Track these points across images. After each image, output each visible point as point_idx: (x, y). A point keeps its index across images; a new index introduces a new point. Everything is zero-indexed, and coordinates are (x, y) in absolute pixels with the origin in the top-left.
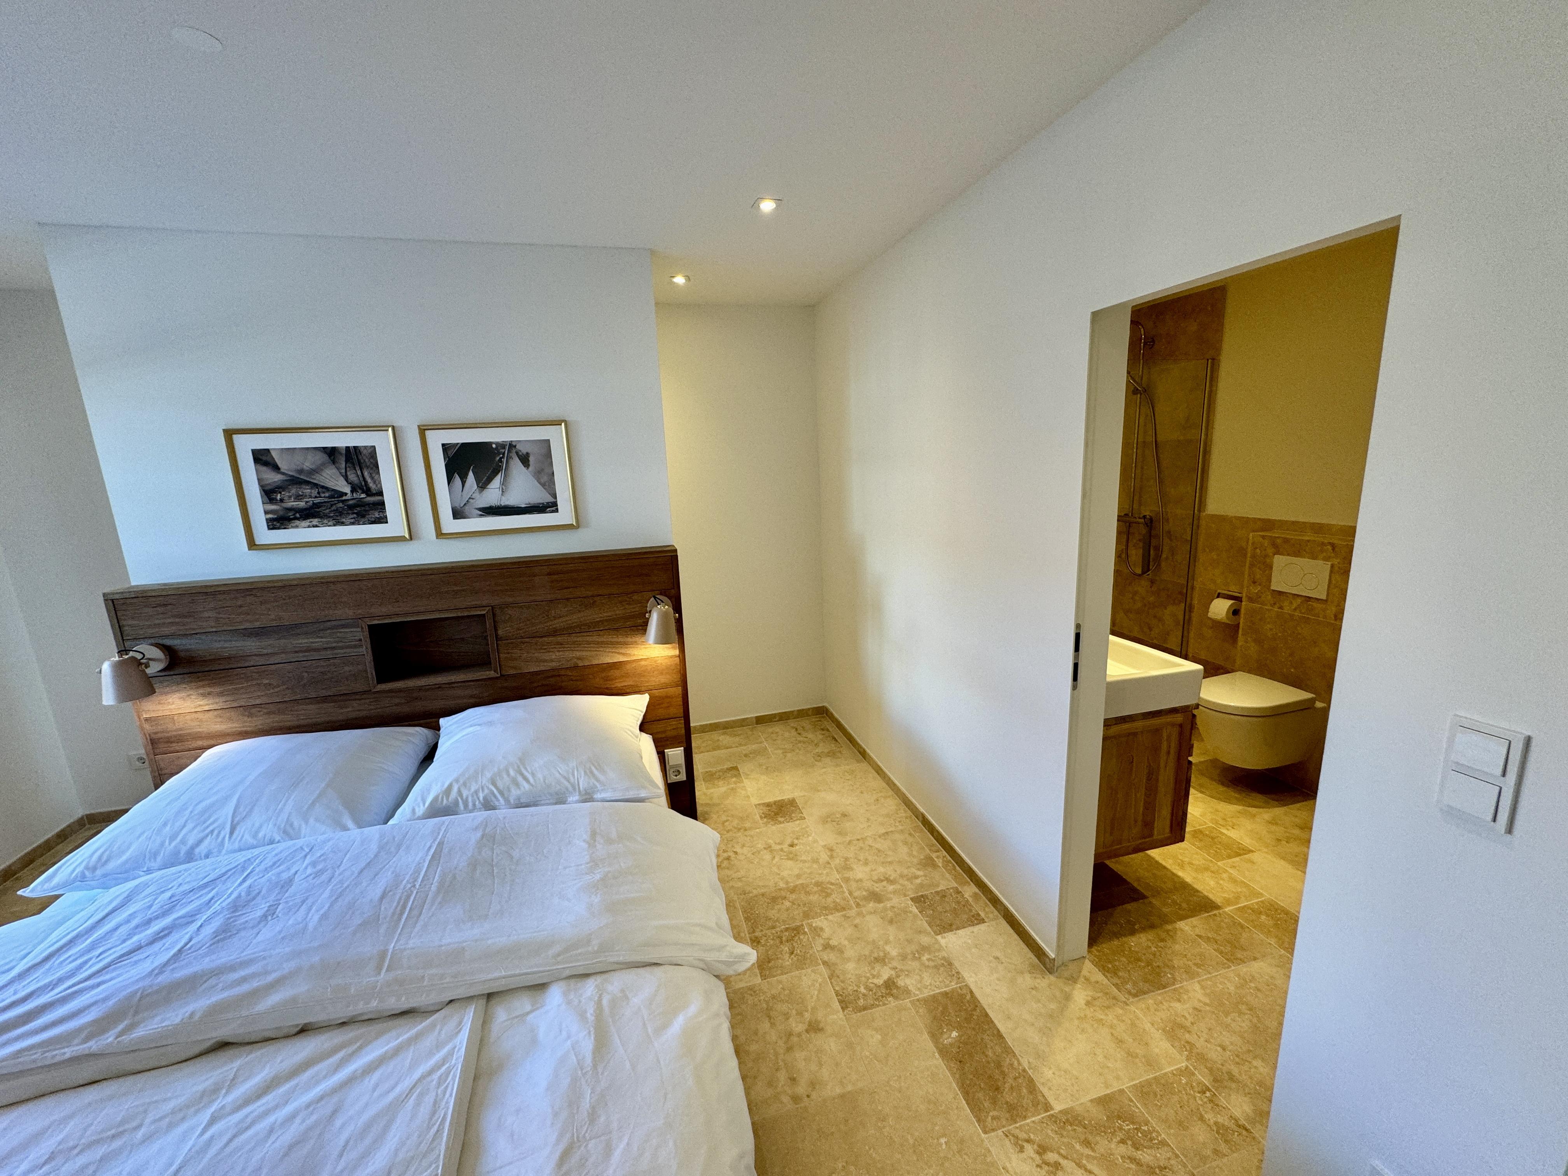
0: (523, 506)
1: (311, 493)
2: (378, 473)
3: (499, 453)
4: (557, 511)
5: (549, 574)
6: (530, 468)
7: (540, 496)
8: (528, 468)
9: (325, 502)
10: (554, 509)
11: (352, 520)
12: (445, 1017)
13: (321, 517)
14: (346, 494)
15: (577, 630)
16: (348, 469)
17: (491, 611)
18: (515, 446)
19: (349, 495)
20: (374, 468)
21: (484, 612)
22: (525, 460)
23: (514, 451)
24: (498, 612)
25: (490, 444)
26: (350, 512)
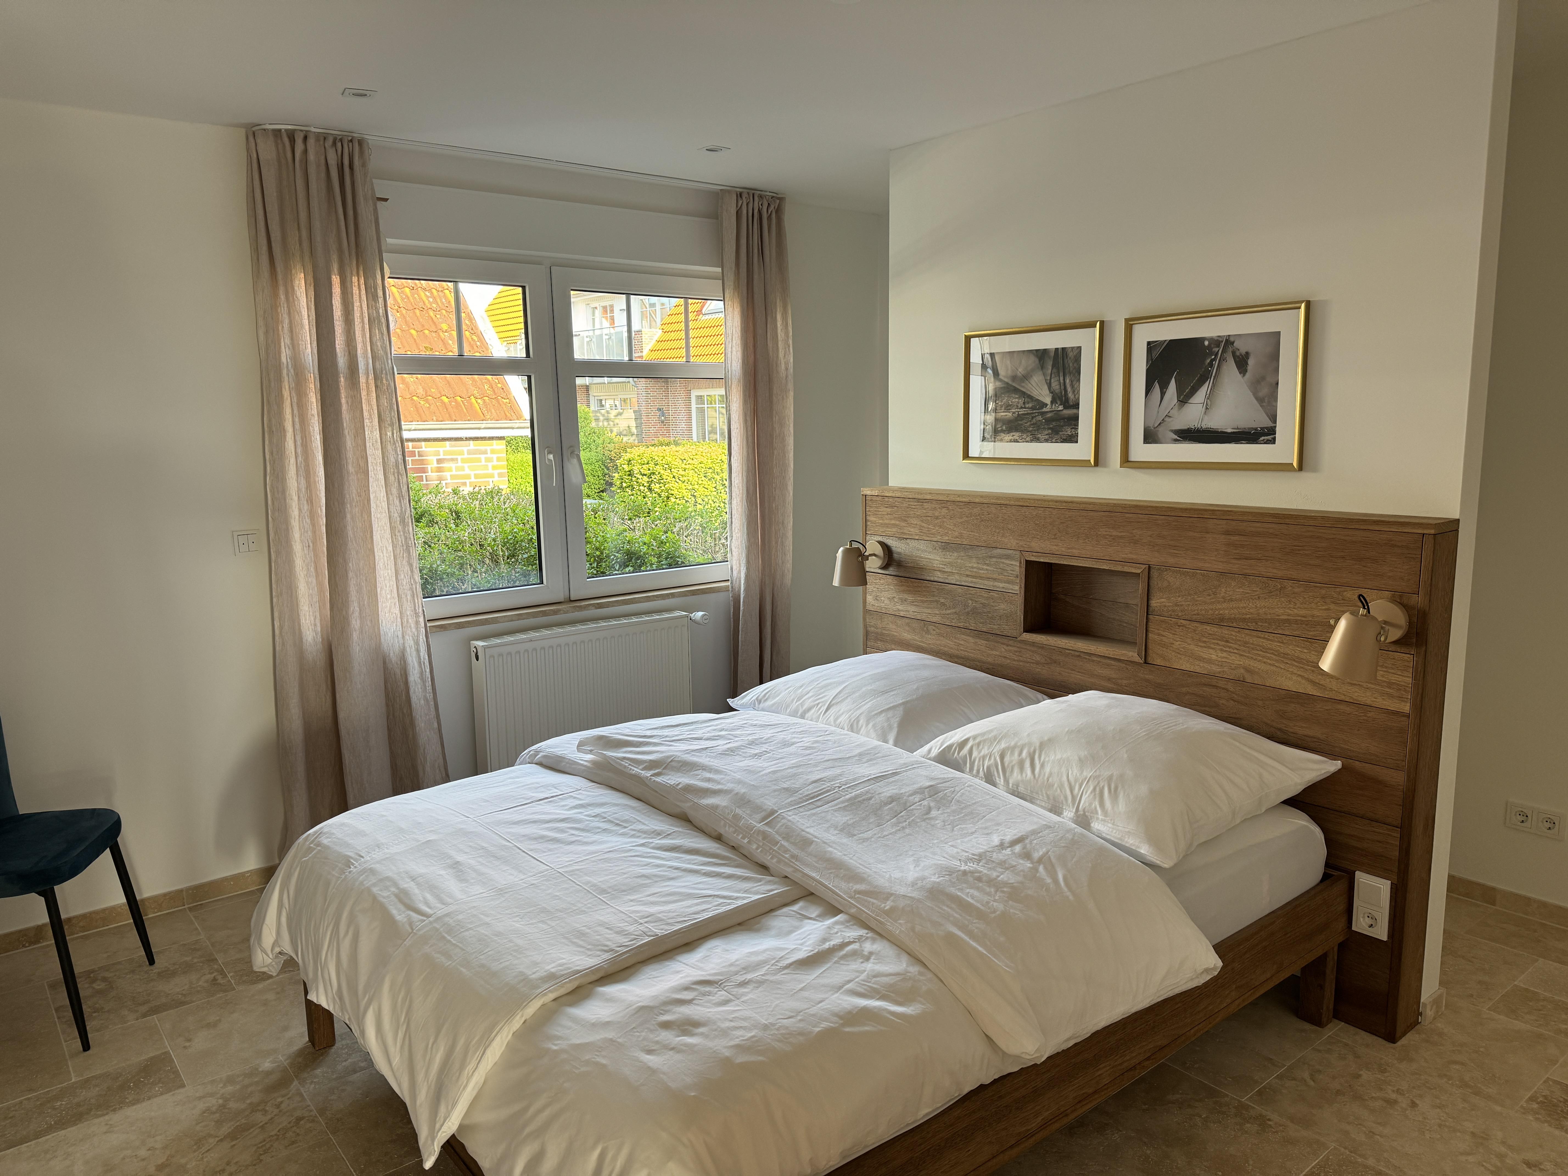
0: (1229, 430)
1: (1018, 403)
2: (1079, 380)
3: (1211, 354)
4: (1273, 441)
5: (1227, 533)
6: (1248, 375)
7: (1256, 419)
8: (1244, 376)
9: (1027, 414)
10: (1269, 437)
11: (1047, 437)
12: (770, 881)
13: (1022, 432)
14: (1046, 405)
15: (1252, 626)
16: (1053, 375)
17: (1147, 570)
18: (1233, 343)
19: (1048, 406)
20: (1076, 374)
21: (1139, 571)
22: (1242, 363)
23: (1230, 349)
24: (1155, 574)
25: (1202, 340)
26: (1046, 427)
